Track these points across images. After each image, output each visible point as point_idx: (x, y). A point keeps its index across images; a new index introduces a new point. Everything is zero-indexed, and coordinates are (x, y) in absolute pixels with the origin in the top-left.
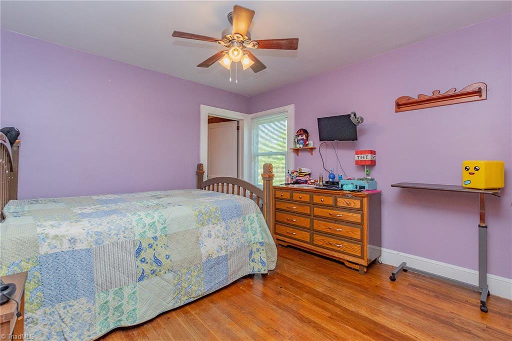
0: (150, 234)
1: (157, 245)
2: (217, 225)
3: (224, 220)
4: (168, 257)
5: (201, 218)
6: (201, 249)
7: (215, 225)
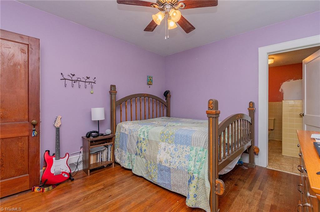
0: (142, 136)
1: (143, 143)
2: (170, 145)
3: (176, 143)
4: (145, 150)
5: (163, 136)
6: (158, 155)
7: (169, 144)
